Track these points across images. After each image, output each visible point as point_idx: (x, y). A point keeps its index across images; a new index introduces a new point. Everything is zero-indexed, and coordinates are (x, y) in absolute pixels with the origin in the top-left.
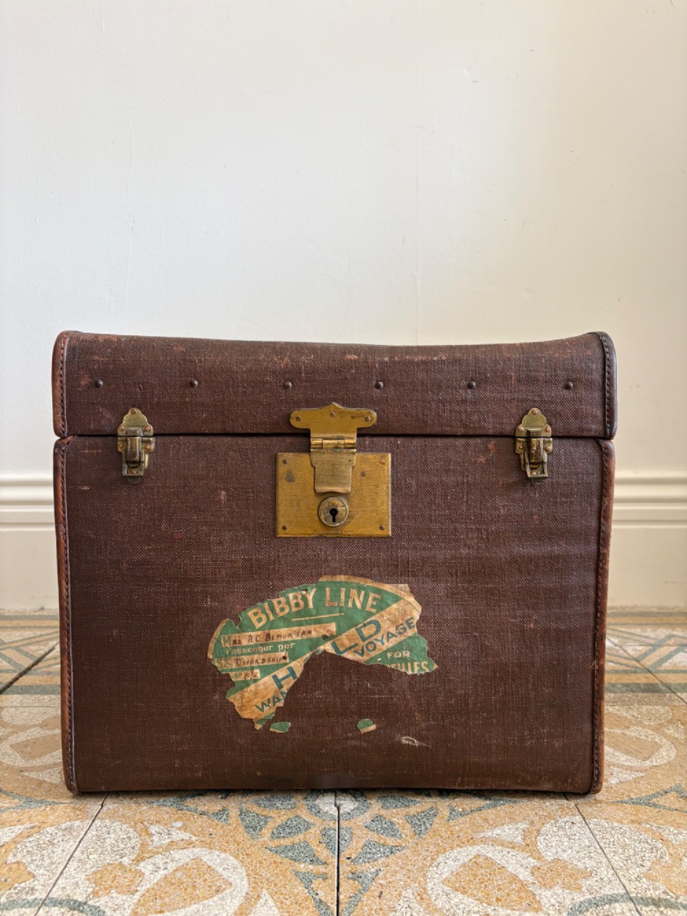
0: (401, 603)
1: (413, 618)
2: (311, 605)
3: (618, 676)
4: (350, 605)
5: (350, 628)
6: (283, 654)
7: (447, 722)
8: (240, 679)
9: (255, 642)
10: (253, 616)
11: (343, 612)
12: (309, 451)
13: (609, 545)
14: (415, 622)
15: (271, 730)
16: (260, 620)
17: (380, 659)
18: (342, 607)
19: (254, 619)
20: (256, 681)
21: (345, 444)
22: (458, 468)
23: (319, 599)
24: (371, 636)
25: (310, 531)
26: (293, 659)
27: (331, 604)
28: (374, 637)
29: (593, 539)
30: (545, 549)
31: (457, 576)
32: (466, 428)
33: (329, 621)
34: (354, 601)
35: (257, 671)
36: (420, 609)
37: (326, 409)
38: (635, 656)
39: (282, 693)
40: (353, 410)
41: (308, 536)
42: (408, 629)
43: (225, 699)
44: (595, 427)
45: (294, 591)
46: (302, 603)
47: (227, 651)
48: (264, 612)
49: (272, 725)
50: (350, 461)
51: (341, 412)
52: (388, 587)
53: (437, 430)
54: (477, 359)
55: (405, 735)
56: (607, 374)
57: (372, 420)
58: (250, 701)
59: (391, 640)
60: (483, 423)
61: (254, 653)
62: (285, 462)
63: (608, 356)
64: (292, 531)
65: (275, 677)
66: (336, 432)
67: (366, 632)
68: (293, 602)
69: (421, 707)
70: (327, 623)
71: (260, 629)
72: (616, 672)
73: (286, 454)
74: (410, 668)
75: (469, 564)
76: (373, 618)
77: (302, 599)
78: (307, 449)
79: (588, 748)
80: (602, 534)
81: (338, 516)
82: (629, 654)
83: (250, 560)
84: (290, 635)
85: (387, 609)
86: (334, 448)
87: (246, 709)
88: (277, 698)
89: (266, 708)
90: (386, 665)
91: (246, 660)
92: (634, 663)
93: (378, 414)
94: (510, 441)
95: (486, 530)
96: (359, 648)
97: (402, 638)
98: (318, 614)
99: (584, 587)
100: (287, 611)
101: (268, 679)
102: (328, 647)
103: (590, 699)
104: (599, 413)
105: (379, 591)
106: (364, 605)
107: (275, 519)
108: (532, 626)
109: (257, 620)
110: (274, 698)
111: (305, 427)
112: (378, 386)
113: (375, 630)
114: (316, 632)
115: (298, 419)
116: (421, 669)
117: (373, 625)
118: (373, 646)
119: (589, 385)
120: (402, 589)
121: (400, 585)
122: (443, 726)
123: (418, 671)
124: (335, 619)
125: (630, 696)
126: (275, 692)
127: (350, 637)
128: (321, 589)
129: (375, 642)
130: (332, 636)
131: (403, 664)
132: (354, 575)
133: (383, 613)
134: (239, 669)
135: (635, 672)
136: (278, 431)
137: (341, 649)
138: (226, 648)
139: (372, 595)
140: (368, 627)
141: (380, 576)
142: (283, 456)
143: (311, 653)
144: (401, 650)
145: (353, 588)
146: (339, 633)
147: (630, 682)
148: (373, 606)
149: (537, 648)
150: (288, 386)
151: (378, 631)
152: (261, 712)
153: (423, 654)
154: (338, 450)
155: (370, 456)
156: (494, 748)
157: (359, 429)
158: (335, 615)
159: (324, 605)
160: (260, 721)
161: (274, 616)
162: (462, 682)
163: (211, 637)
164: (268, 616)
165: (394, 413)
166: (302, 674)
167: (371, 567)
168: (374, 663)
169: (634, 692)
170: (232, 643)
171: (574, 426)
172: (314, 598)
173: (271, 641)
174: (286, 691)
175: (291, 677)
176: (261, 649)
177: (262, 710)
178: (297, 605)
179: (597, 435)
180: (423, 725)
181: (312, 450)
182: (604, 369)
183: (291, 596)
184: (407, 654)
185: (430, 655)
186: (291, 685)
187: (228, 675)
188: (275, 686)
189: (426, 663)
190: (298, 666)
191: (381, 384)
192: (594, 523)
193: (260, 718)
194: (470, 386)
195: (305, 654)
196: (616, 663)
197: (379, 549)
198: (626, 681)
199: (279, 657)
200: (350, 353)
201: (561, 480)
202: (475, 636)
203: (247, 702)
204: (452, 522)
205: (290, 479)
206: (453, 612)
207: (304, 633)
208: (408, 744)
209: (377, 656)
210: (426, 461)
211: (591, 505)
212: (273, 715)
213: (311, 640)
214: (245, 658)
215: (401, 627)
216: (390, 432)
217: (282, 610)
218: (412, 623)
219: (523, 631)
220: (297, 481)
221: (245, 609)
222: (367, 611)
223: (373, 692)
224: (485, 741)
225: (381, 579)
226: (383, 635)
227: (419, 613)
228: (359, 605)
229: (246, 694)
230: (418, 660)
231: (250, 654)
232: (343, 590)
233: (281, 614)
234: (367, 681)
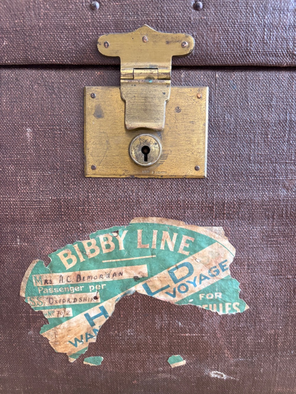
0: (215, 245)
1: (226, 261)
2: (122, 248)
4: (162, 247)
5: (162, 270)
6: (94, 294)
7: (255, 359)
8: (53, 317)
9: (66, 282)
10: (63, 257)
11: (155, 254)
12: (119, 83)
14: (228, 264)
15: (85, 363)
16: (70, 261)
17: (191, 300)
18: (153, 249)
19: (64, 260)
20: (68, 318)
21: (158, 74)
23: (130, 241)
24: (183, 278)
25: (120, 172)
26: (104, 299)
27: (143, 246)
28: (187, 279)
31: (274, 219)
33: (140, 263)
34: (166, 243)
35: (69, 310)
36: (233, 251)
37: (137, 33)
39: (94, 330)
40: (168, 35)
41: (119, 177)
42: (221, 271)
43: (40, 335)
45: (105, 232)
46: (112, 245)
47: (40, 291)
48: (74, 253)
49: (85, 359)
50: (164, 93)
51: (154, 36)
52: (201, 230)
53: (260, 60)
55: (214, 370)
57: (189, 46)
58: (63, 337)
59: (203, 282)
61: (66, 293)
62: (93, 96)
64: (101, 171)
65: (87, 315)
66: (148, 61)
67: (178, 274)
68: (103, 244)
69: (231, 345)
70: (138, 265)
71: (70, 270)
73: (94, 87)
74: (221, 309)
75: (287, 205)
76: (186, 261)
77: (112, 241)
78: (117, 80)
81: (150, 155)
83: (59, 200)
84: (101, 276)
85: (201, 252)
86: (146, 79)
87: (60, 344)
88: (90, 335)
89: (79, 344)
90: (197, 306)
91: (58, 299)
93: (196, 40)
96: (171, 290)
97: (215, 280)
98: (129, 256)
100: (97, 252)
101: (81, 317)
102: (139, 288)
105: (192, 234)
106: (176, 248)
107: (83, 158)
109: (67, 261)
110: (86, 334)
111: (114, 55)
112: (196, 7)
113: (187, 272)
114: (128, 273)
115: (106, 45)
116: (233, 310)
117: (185, 268)
118: (185, 287)
120: (216, 232)
121: (214, 228)
122: (252, 362)
123: (229, 311)
124: (147, 261)
126: (88, 329)
127: (162, 279)
128: (132, 231)
129: (187, 284)
130: (143, 277)
131: (215, 305)
132: (167, 217)
133: (195, 255)
134: (51, 307)
136: (85, 61)
137: (153, 291)
138: (38, 287)
139: (185, 238)
140: (180, 269)
141: (194, 218)
142: (91, 90)
143: (122, 294)
144: (213, 291)
145: (165, 230)
146: (151, 275)
148: (185, 249)
150: (95, 6)
151: (190, 273)
152: (74, 347)
153: (235, 295)
154: (151, 81)
155: (186, 90)
157: (174, 58)
158: (147, 257)
159: (135, 248)
160: (74, 355)
161: (84, 258)
162: (272, 322)
163: (23, 277)
164: (78, 257)
165: (214, 40)
166: (114, 314)
167: (184, 209)
168: (185, 304)
170: (43, 283)
172: (126, 239)
173: (81, 282)
174: (98, 329)
175: (103, 316)
176: (74, 289)
177: (75, 345)
178: (108, 246)
180: (232, 361)
181: (122, 81)
183: (101, 237)
184: (220, 296)
185: (242, 296)
186: (103, 323)
187: (42, 313)
188: (88, 323)
189: (238, 304)
190: (110, 306)
191: (201, 4)
193: (73, 352)
195: (116, 295)
197: (193, 192)
199: (90, 298)
202: (289, 279)
203: (60, 338)
204: (272, 163)
205: (99, 114)
206: (267, 255)
207: (115, 274)
208: (217, 378)
209: (189, 298)
210: (246, 96)
212: (86, 350)
213: (122, 281)
214: (57, 297)
215: (214, 270)
216: (209, 63)
217: (93, 251)
218: (225, 265)
220: (106, 117)
221: (55, 250)
222: (180, 254)
223: (183, 331)
224: (291, 375)
225: (194, 221)
226: (195, 278)
227: (232, 256)
228: (171, 248)
229: (59, 331)
230: (230, 301)
231: (62, 293)
232: (155, 232)
233: (91, 256)
234: (178, 320)
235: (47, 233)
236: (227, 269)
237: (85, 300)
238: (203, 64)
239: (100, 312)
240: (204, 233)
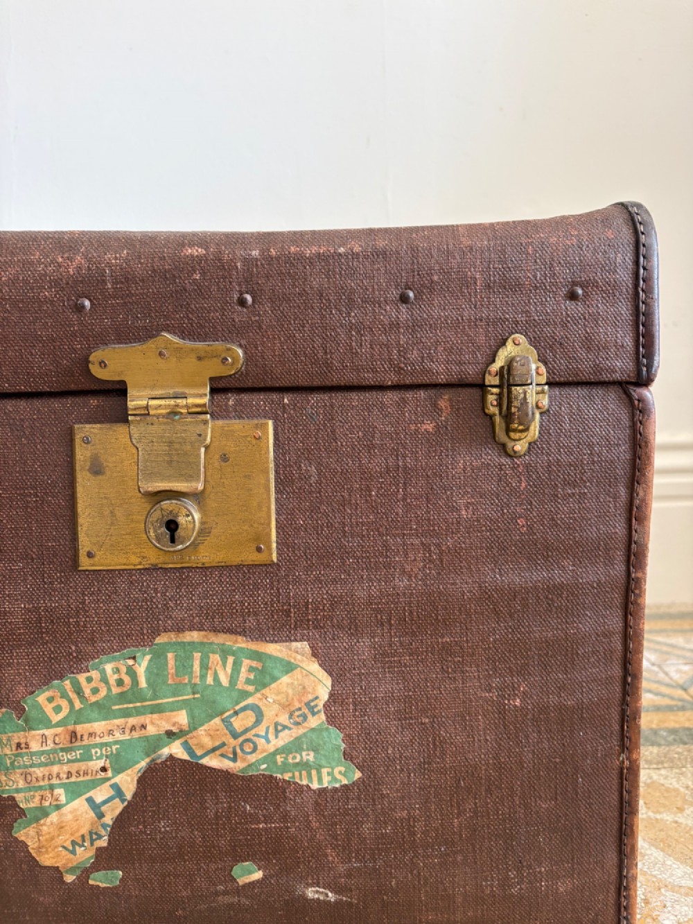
0: (297, 672)
1: (317, 698)
2: (143, 683)
3: (660, 716)
4: (210, 680)
5: (211, 717)
6: (101, 763)
7: (379, 863)
8: (32, 805)
9: (52, 745)
10: (46, 702)
11: (198, 693)
12: (126, 421)
13: (645, 565)
14: (321, 704)
15: (91, 882)
16: (58, 709)
17: (264, 766)
18: (195, 684)
19: (48, 709)
20: (58, 807)
21: (187, 406)
22: (387, 441)
23: (156, 672)
24: (247, 730)
25: (134, 559)
26: (118, 771)
27: (177, 680)
28: (253, 732)
29: (619, 555)
30: (537, 575)
31: (391, 625)
32: (399, 373)
33: (175, 707)
34: (216, 673)
35: (59, 792)
36: (328, 681)
37: (151, 344)
38: (681, 682)
39: (104, 826)
40: (200, 345)
41: (132, 567)
42: (310, 716)
43: (12, 836)
44: (621, 366)
45: (114, 659)
46: (127, 680)
47: (8, 762)
48: (64, 695)
49: (92, 876)
50: (200, 435)
51: (179, 349)
52: (273, 649)
53: (351, 378)
54: (414, 250)
55: (312, 885)
56: (642, 271)
57: (233, 364)
58: (52, 839)
59: (281, 734)
60: (428, 364)
61: (52, 764)
62: (86, 441)
63: (643, 238)
64: (106, 560)
65: (90, 801)
66: (172, 387)
67: (238, 724)
68: (112, 679)
69: (337, 840)
70: (172, 711)
71: (58, 725)
72: (658, 709)
73: (88, 426)
74: (315, 779)
75: (409, 603)
76: (250, 701)
77: (127, 673)
78: (122, 417)
79: (613, 889)
80: (633, 545)
81: (180, 533)
82: (671, 679)
83: (37, 609)
84: (110, 732)
85: (273, 685)
86: (169, 413)
87: (47, 852)
88: (96, 834)
89: (79, 850)
90: (275, 775)
91: (40, 775)
92: (680, 693)
93: (245, 353)
94: (475, 392)
95: (438, 546)
96: (228, 750)
97: (301, 731)
98: (155, 697)
99: (605, 636)
100: (103, 692)
101: (80, 804)
102: (176, 749)
103: (616, 814)
104: (629, 342)
105: (258, 656)
106: (233, 680)
107: (74, 538)
108: (518, 702)
109: (54, 708)
110: (91, 833)
111: (117, 378)
112: (242, 302)
113: (253, 720)
114: (155, 726)
115: (102, 364)
116: (335, 779)
117: (249, 712)
118: (252, 745)
119: (610, 290)
120: (298, 650)
121: (294, 644)
122: (375, 869)
123: (329, 782)
124: (185, 704)
125: (679, 750)
126: (92, 824)
127: (212, 733)
128: (159, 656)
129: (255, 739)
130: (181, 731)
131: (304, 773)
132: (215, 630)
133: (266, 691)
134: (30, 789)
135: (683, 709)
136: (73, 387)
137: (199, 753)
138: (6, 755)
139: (246, 663)
140: (241, 715)
141: (260, 630)
142: (84, 430)
143: (148, 760)
144: (299, 750)
145: (213, 653)
146: (193, 727)
147: (677, 726)
148: (248, 681)
149: (527, 737)
150: (83, 307)
151: (258, 722)
152: (72, 856)
153: (336, 755)
154: (177, 417)
155: (236, 425)
156: (459, 900)
157: (211, 379)
158: (185, 697)
159: (165, 682)
160: (72, 870)
161: (81, 703)
162: (403, 798)
164: (71, 703)
165: (274, 351)
166: (135, 795)
167: (244, 617)
168: (255, 773)
169: (685, 743)
170: (14, 748)
171: (585, 365)
172: (148, 669)
173: (78, 744)
174: (110, 823)
175: (117, 800)
176: (66, 757)
177: (73, 852)
178: (120, 683)
179: (625, 378)
180: (342, 868)
181: (130, 418)
182: (637, 263)
183: (109, 668)
184: (311, 757)
185: (347, 756)
186: (117, 812)
187: (13, 799)
188: (92, 814)
189: (343, 769)
190: (128, 782)
191: (249, 298)
192: (620, 529)
193: (70, 865)
194: (404, 299)
195: (138, 762)
196: (657, 694)
197: (256, 587)
198: (672, 725)
199: (95, 769)
200: (191, 245)
201: (564, 459)
202: (424, 724)
203: (46, 840)
204: (381, 535)
205: (97, 469)
206: (386, 686)
207: (133, 728)
208: (318, 899)
209: (259, 762)
210: (333, 432)
211: (615, 498)
212: (93, 860)
213: (147, 738)
214: (39, 772)
215: (297, 713)
216: (269, 384)
217: (95, 691)
218: (316, 706)
219: (502, 711)
220: (108, 473)
221: (33, 692)
222: (239, 690)
223: (254, 818)
224: (445, 890)
225: (261, 635)
226: (268, 728)
227: (326, 689)
228: (224, 681)
229: (45, 828)
230: (328, 766)
231: (46, 765)
232: (197, 655)
233: (93, 699)
234: (245, 802)
235: (18, 664)
236: (319, 712)
237: (86, 773)
238: (262, 385)
239: (112, 793)
240: (278, 653)
